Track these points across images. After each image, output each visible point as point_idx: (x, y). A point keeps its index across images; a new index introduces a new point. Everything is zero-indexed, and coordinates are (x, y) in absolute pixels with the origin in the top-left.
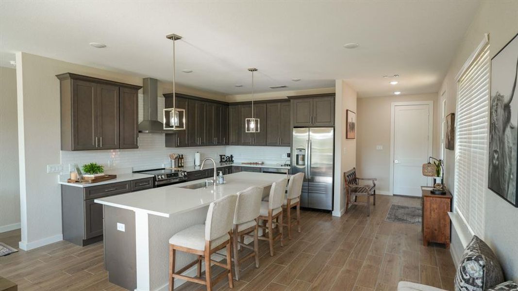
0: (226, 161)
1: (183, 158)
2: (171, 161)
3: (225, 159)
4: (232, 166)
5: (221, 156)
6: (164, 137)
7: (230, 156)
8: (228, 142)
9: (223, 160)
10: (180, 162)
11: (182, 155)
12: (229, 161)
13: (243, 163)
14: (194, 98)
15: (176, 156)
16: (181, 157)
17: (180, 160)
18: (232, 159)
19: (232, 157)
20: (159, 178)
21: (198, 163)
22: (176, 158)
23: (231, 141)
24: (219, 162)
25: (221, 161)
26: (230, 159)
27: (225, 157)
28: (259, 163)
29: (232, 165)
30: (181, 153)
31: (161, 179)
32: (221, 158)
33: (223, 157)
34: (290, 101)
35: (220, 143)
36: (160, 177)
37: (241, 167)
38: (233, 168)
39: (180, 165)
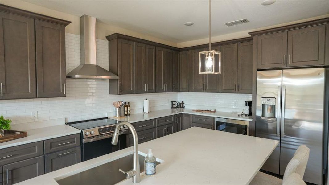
0: (177, 107)
1: (129, 106)
2: (116, 110)
3: (176, 105)
4: (182, 114)
5: (172, 102)
6: (108, 83)
7: (181, 102)
8: (179, 88)
9: (174, 106)
10: (126, 110)
11: (129, 103)
12: (180, 107)
13: (194, 111)
14: (139, 41)
15: (121, 103)
16: (127, 104)
17: (126, 108)
18: (183, 105)
19: (183, 103)
20: (86, 135)
21: (146, 111)
22: (121, 106)
23: (182, 87)
24: (170, 108)
25: (172, 107)
26: (181, 105)
27: (176, 104)
28: (212, 111)
29: (183, 112)
30: (127, 101)
31: (91, 136)
32: (172, 105)
33: (174, 103)
34: (252, 39)
35: (169, 90)
36: (88, 133)
37: (192, 115)
38: (183, 116)
39: (126, 113)
